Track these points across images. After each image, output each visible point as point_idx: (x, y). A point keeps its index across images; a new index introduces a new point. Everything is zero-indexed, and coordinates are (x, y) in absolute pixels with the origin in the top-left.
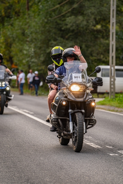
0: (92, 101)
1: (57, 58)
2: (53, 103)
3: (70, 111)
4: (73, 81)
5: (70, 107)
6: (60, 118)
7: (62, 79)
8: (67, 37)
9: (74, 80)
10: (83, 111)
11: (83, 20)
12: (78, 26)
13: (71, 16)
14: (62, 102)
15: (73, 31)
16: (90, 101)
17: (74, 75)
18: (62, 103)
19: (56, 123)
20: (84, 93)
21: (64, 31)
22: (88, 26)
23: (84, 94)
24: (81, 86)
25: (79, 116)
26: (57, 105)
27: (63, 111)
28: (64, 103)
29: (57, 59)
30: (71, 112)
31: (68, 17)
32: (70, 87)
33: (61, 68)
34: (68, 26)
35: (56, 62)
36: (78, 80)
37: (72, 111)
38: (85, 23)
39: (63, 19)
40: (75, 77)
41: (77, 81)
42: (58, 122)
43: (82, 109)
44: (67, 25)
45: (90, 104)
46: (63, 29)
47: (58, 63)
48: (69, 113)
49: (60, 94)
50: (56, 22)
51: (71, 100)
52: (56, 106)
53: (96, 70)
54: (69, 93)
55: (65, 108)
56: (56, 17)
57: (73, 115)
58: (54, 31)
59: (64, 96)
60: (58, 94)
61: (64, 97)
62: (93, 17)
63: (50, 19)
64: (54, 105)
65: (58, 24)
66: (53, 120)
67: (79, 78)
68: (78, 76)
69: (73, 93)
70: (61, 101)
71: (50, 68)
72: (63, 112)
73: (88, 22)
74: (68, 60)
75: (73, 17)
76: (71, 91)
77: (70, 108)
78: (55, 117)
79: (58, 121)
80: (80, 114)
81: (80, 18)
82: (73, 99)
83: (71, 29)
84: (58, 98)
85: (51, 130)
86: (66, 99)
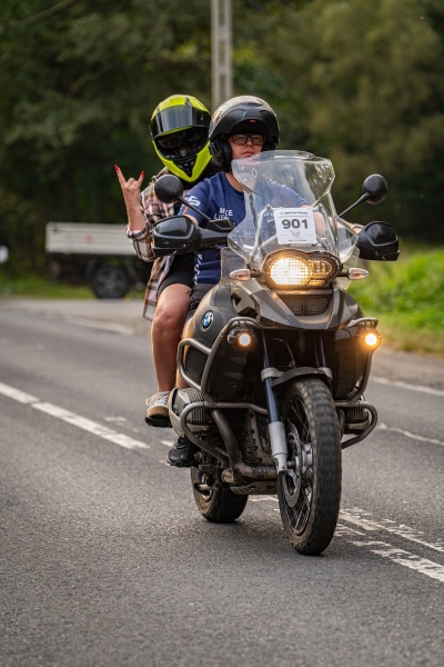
0: (365, 326)
1: (178, 149)
2: (188, 343)
3: (268, 373)
4: (280, 243)
5: (266, 357)
6: (219, 405)
7: (230, 236)
8: (75, 87)
9: (283, 236)
10: (326, 371)
11: (129, 31)
12: (112, 48)
13: (87, 13)
14: (236, 333)
15: (96, 66)
16: (355, 326)
17: (279, 214)
18: (235, 341)
19: (204, 428)
20: (330, 292)
21: (64, 65)
22: (149, 49)
23: (330, 298)
24: (312, 262)
25: (314, 393)
26: (209, 350)
27: (238, 375)
28: (245, 340)
29: (183, 153)
30: (273, 378)
31: (77, 17)
32: (266, 268)
33: (208, 185)
34: (80, 51)
35: (176, 163)
36: (302, 236)
37: (280, 374)
38: (135, 38)
39: (60, 24)
40: (287, 224)
41: (295, 242)
42: (214, 425)
43: (321, 365)
44: (72, 45)
45: (353, 339)
46: (61, 58)
47: (184, 169)
48: (262, 384)
49: (217, 298)
50: (37, 35)
51: (276, 324)
52: (205, 355)
53: (366, 191)
54: (262, 294)
55: (243, 361)
56: (34, 17)
57: (286, 392)
58: (29, 65)
59: (239, 308)
60: (206, 302)
61: (241, 314)
62: (164, 17)
63: (13, 23)
64: (192, 348)
65: (43, 43)
66: (190, 416)
67: (302, 225)
68: (301, 220)
69: (280, 292)
70: (227, 332)
71: (169, 189)
72: (235, 380)
73: (145, 36)
74: (237, 149)
75: (94, 17)
76: (272, 287)
77: (266, 362)
78: (200, 404)
79: (212, 418)
80: (319, 386)
81: (120, 20)
82: (284, 322)
83: (91, 59)
84: (209, 318)
85: (173, 458)
86: (250, 321)
